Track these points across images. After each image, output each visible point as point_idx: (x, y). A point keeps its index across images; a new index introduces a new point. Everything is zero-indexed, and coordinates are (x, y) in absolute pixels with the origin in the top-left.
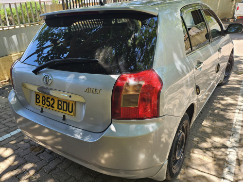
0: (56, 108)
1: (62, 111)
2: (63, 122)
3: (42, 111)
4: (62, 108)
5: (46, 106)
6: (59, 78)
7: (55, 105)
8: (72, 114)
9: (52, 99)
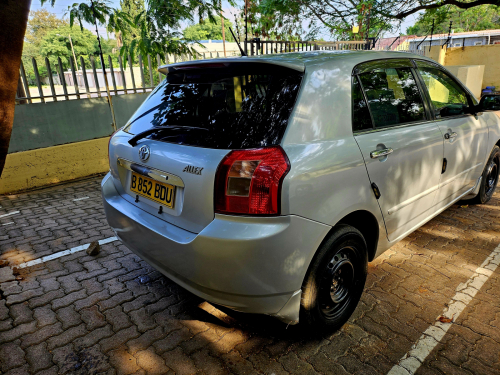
0: (152, 196)
1: (159, 199)
2: (159, 216)
3: (137, 201)
4: (160, 197)
5: (142, 192)
6: (158, 153)
7: (152, 192)
8: (170, 204)
9: (150, 183)
